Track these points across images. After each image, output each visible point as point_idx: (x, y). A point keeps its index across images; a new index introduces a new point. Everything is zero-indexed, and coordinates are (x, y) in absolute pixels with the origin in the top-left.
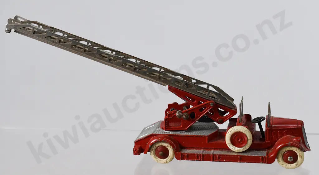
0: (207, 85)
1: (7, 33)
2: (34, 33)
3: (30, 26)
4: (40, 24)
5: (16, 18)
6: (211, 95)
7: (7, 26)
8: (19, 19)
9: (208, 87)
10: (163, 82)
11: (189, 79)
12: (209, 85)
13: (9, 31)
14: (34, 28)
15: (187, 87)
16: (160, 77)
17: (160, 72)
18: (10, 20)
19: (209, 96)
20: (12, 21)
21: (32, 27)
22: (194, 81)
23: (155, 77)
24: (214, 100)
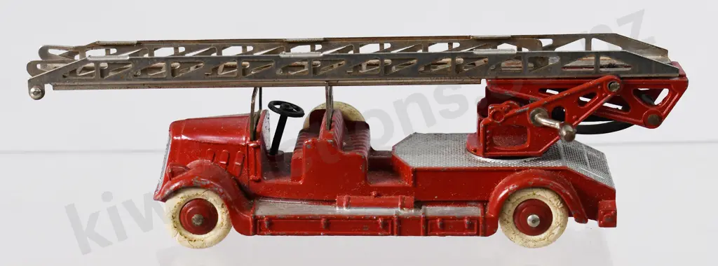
0: (584, 40)
1: (36, 99)
2: (102, 76)
3: (86, 61)
4: (107, 46)
5: (43, 51)
6: (605, 60)
7: (31, 83)
8: (51, 51)
9: (588, 44)
10: (469, 74)
11: (532, 40)
12: (588, 38)
13: (40, 94)
14: (97, 63)
15: (536, 66)
16: (457, 68)
17: (452, 54)
18: (31, 67)
19: (602, 67)
20: (39, 66)
21: (93, 62)
22: (546, 42)
23: (445, 70)
24: (617, 74)
